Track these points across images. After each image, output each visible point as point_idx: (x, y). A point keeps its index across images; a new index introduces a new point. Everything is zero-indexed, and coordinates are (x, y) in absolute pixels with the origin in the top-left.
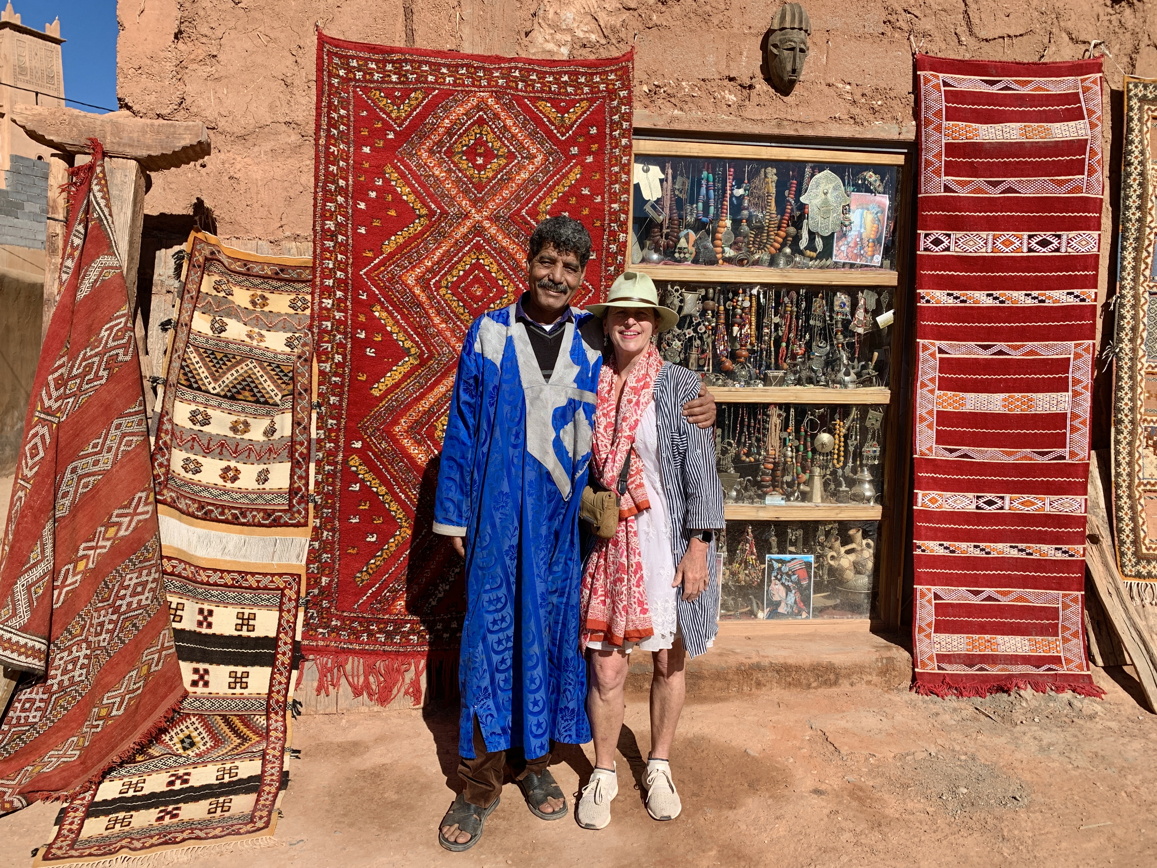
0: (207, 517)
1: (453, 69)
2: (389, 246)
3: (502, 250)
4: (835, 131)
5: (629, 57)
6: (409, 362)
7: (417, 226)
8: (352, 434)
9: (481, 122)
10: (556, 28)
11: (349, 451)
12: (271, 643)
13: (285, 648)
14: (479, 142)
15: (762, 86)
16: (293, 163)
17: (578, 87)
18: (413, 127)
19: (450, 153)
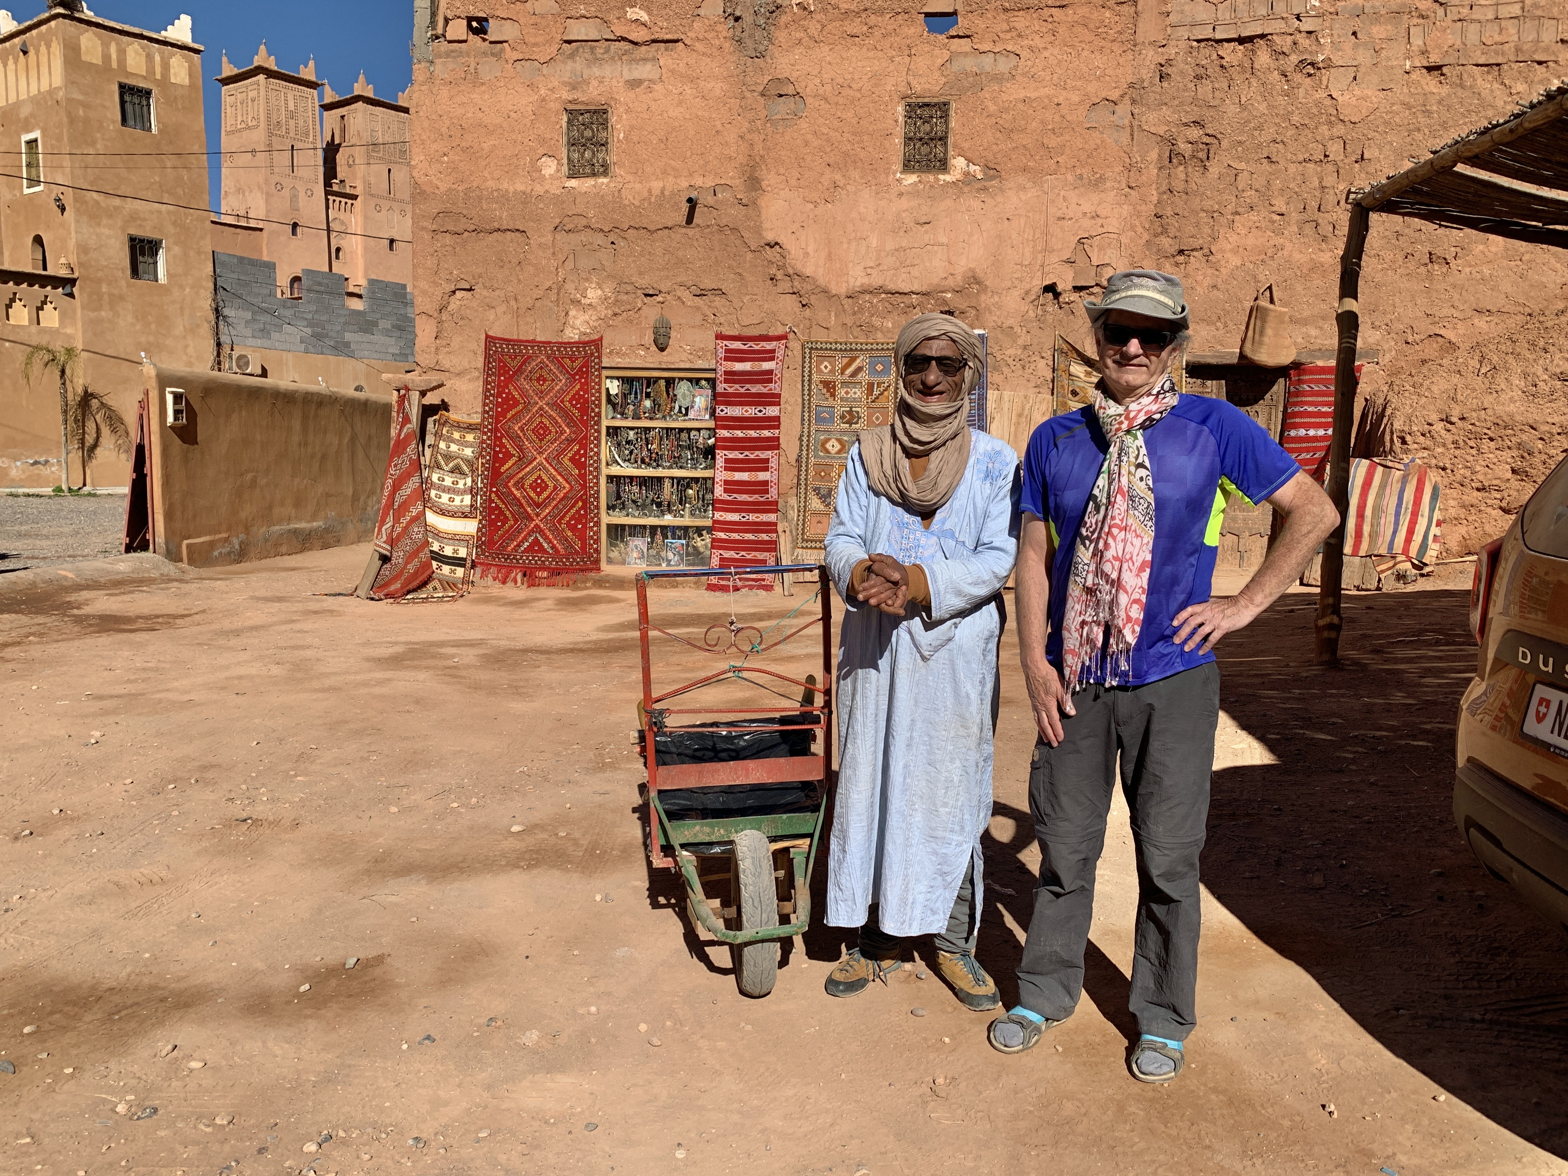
0: (443, 514)
1: (533, 347)
2: (509, 416)
3: (550, 416)
4: (682, 366)
5: (601, 339)
6: (515, 459)
7: (520, 407)
8: (492, 486)
9: (541, 368)
10: (573, 327)
11: (491, 492)
12: (465, 560)
13: (469, 562)
14: (541, 375)
15: (654, 348)
16: (476, 384)
17: (580, 352)
18: (518, 370)
19: (531, 380)
